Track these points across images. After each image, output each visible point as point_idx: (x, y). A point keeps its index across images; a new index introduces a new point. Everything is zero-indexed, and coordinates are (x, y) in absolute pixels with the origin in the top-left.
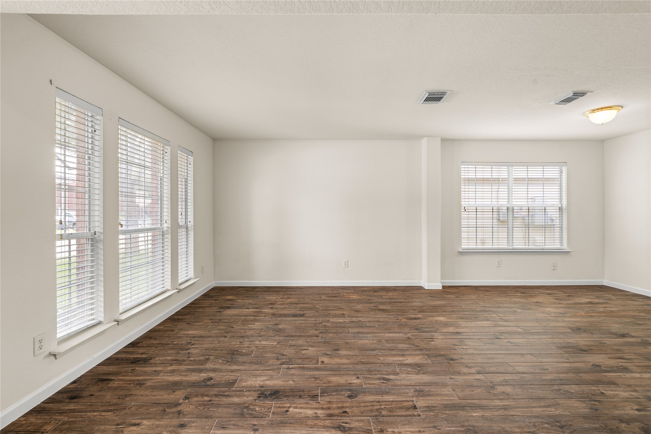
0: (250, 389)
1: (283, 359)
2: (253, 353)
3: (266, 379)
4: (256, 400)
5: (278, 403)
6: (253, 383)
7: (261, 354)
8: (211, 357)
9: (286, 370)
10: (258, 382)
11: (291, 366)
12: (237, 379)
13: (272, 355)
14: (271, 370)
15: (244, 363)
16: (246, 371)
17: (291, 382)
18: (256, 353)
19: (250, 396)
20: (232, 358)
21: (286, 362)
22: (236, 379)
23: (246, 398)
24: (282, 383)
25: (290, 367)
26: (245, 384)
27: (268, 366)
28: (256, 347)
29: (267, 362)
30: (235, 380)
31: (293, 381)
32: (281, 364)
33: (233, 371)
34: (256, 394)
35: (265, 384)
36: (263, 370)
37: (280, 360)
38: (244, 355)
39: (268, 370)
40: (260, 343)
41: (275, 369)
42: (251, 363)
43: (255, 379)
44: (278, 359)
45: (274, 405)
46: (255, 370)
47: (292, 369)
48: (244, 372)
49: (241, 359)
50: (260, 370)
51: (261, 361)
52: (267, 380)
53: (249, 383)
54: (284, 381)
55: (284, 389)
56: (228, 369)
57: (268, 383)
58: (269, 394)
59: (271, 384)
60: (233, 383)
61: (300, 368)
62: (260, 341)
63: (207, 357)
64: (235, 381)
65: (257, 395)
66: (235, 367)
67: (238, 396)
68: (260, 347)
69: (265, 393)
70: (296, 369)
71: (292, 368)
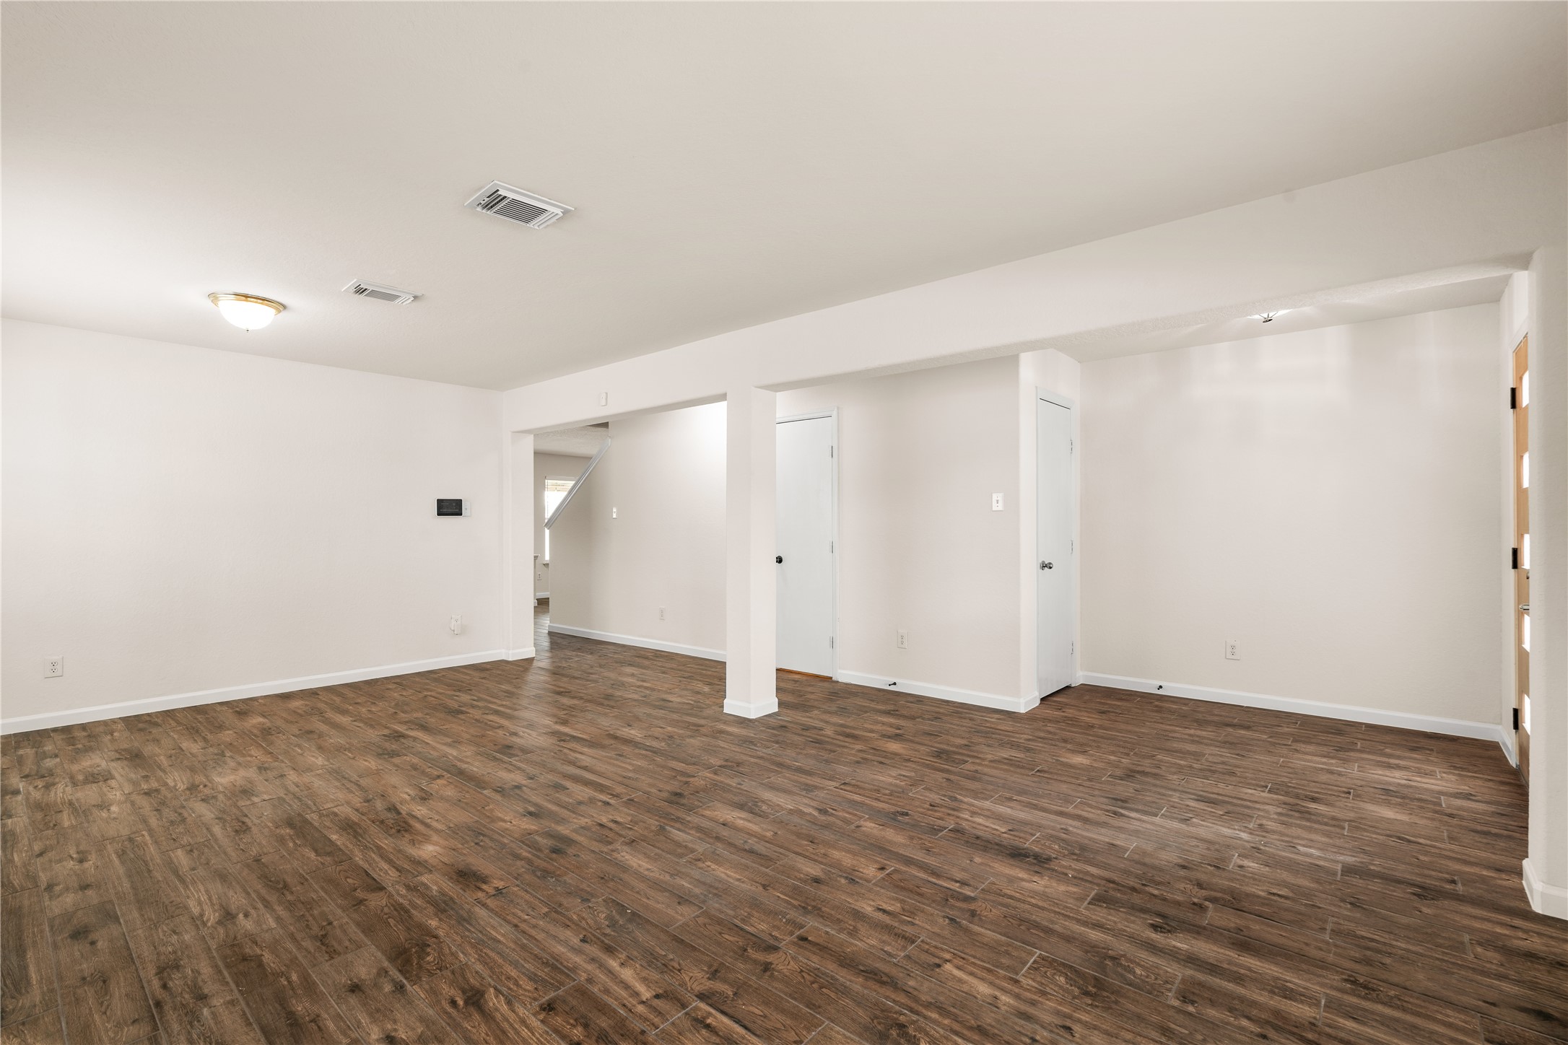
0: (1061, 876)
1: (960, 909)
2: (1035, 962)
3: (1024, 883)
4: (1056, 858)
5: (1018, 843)
6: (1055, 884)
7: (1010, 949)
8: (1176, 1003)
9: (971, 883)
10: (1041, 884)
11: (955, 886)
12: (1089, 904)
13: (983, 930)
14: (1005, 895)
15: (1068, 939)
16: (1066, 916)
17: (978, 860)
18: (1024, 955)
19: (1065, 867)
20: (1103, 969)
21: (958, 899)
22: (1090, 906)
23: (1073, 866)
24: (996, 865)
25: (958, 884)
26: (1071, 888)
27: (1006, 906)
28: (1017, 981)
29: (1005, 917)
30: (1095, 905)
31: (971, 861)
32: (974, 899)
33: (1098, 926)
34: (1053, 865)
35: (1029, 874)
36: (1024, 902)
37: (969, 910)
38: (1064, 965)
39: (1011, 897)
40: (998, 993)
41: (996, 893)
42: (1048, 931)
43: (1046, 890)
44: (973, 913)
45: (1028, 843)
46: (1043, 909)
47: (958, 879)
48: (1071, 915)
49: (1074, 955)
50: (1029, 903)
51: (1020, 925)
52: (1022, 880)
53: (1062, 888)
54: (990, 866)
55: (998, 855)
56: (1113, 936)
57: (1022, 875)
58: (1028, 857)
59: (1017, 870)
60: (1099, 900)
61: (938, 876)
62: (994, 1003)
63: (1191, 1009)
64: (1094, 902)
65: (1052, 863)
66: (1094, 935)
67: (1087, 873)
68: (1005, 977)
69: (1035, 861)
70: (948, 876)
71: (957, 881)
